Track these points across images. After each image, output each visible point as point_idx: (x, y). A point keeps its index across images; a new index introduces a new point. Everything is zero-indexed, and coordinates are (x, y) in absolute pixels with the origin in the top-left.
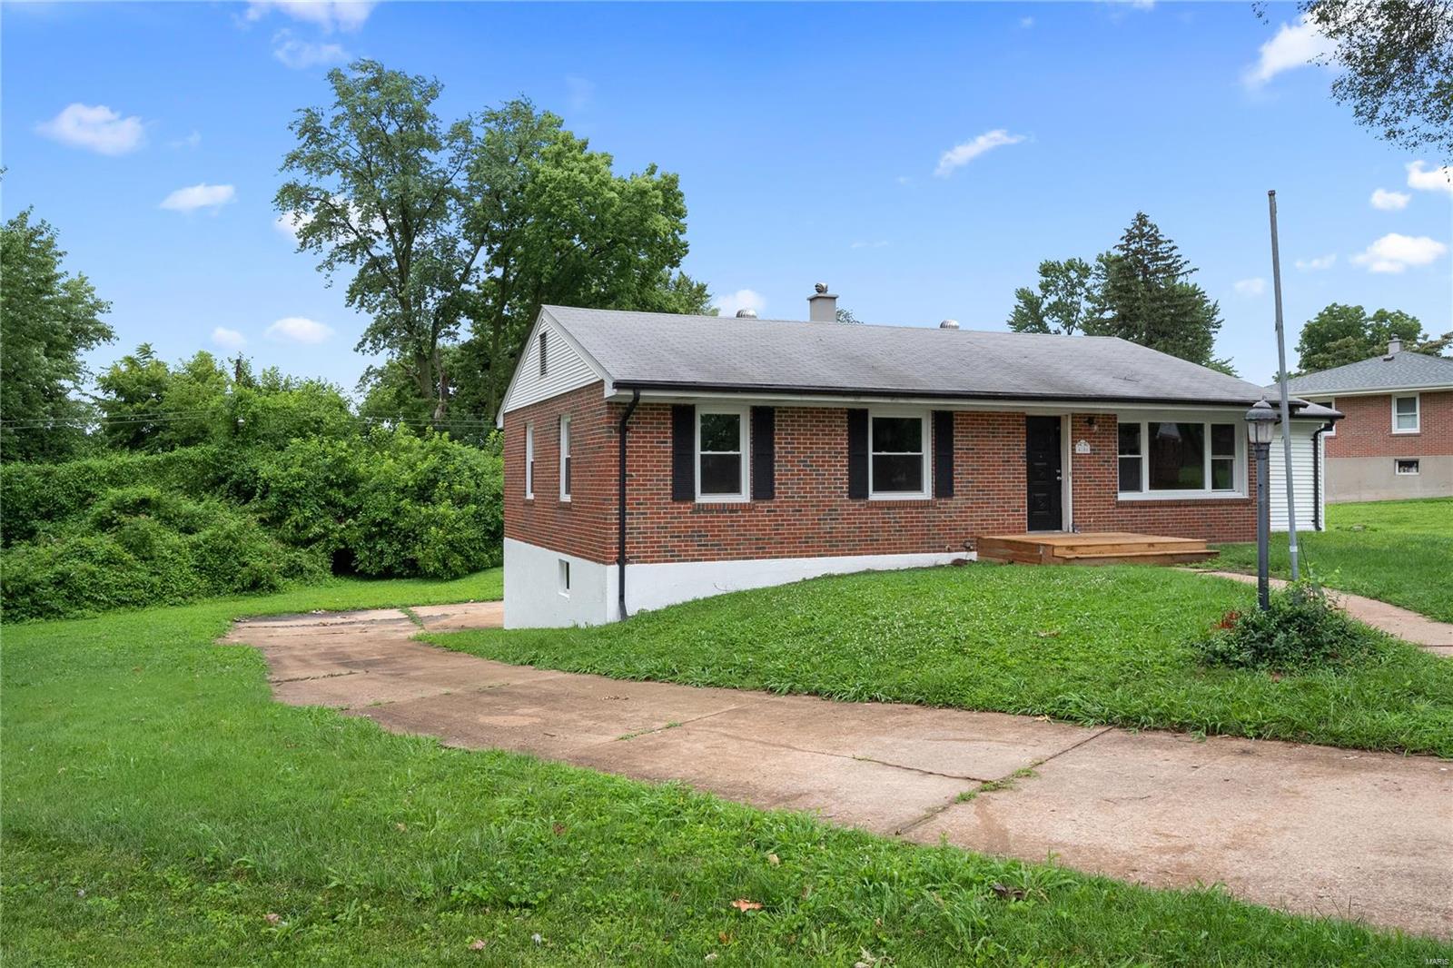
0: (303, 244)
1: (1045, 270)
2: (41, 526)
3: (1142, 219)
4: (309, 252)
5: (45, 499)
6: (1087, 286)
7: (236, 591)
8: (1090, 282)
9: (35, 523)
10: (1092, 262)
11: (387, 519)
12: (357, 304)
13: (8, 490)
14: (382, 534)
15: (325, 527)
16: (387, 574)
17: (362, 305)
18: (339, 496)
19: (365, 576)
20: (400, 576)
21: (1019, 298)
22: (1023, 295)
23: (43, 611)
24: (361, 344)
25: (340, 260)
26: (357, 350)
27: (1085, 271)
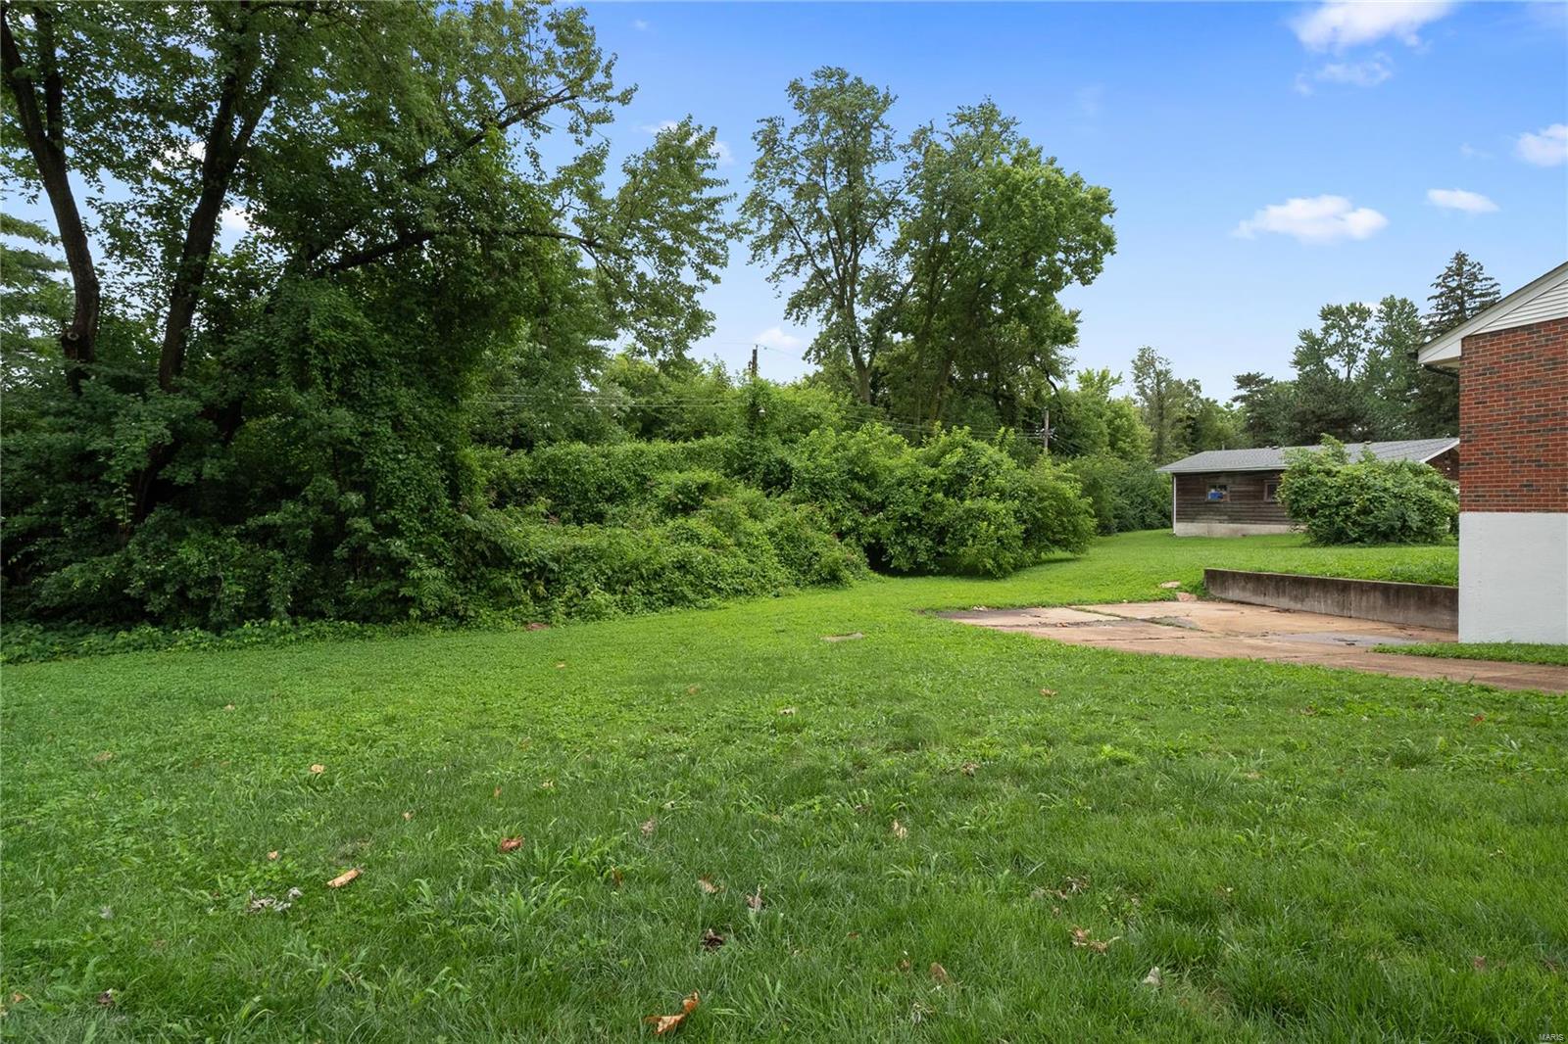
0: (754, 257)
1: (1326, 314)
2: (611, 510)
3: (1461, 259)
4: (757, 264)
5: (610, 481)
6: (1366, 328)
7: (813, 582)
8: (1370, 323)
9: (603, 506)
10: (1374, 306)
11: (917, 514)
12: (794, 316)
13: (578, 470)
14: (909, 530)
15: (856, 521)
16: (918, 571)
17: (798, 318)
18: (859, 487)
19: (897, 573)
20: (931, 573)
21: (1303, 339)
22: (1306, 336)
23: (674, 599)
24: (808, 353)
25: (787, 272)
26: (804, 359)
27: (1363, 314)
